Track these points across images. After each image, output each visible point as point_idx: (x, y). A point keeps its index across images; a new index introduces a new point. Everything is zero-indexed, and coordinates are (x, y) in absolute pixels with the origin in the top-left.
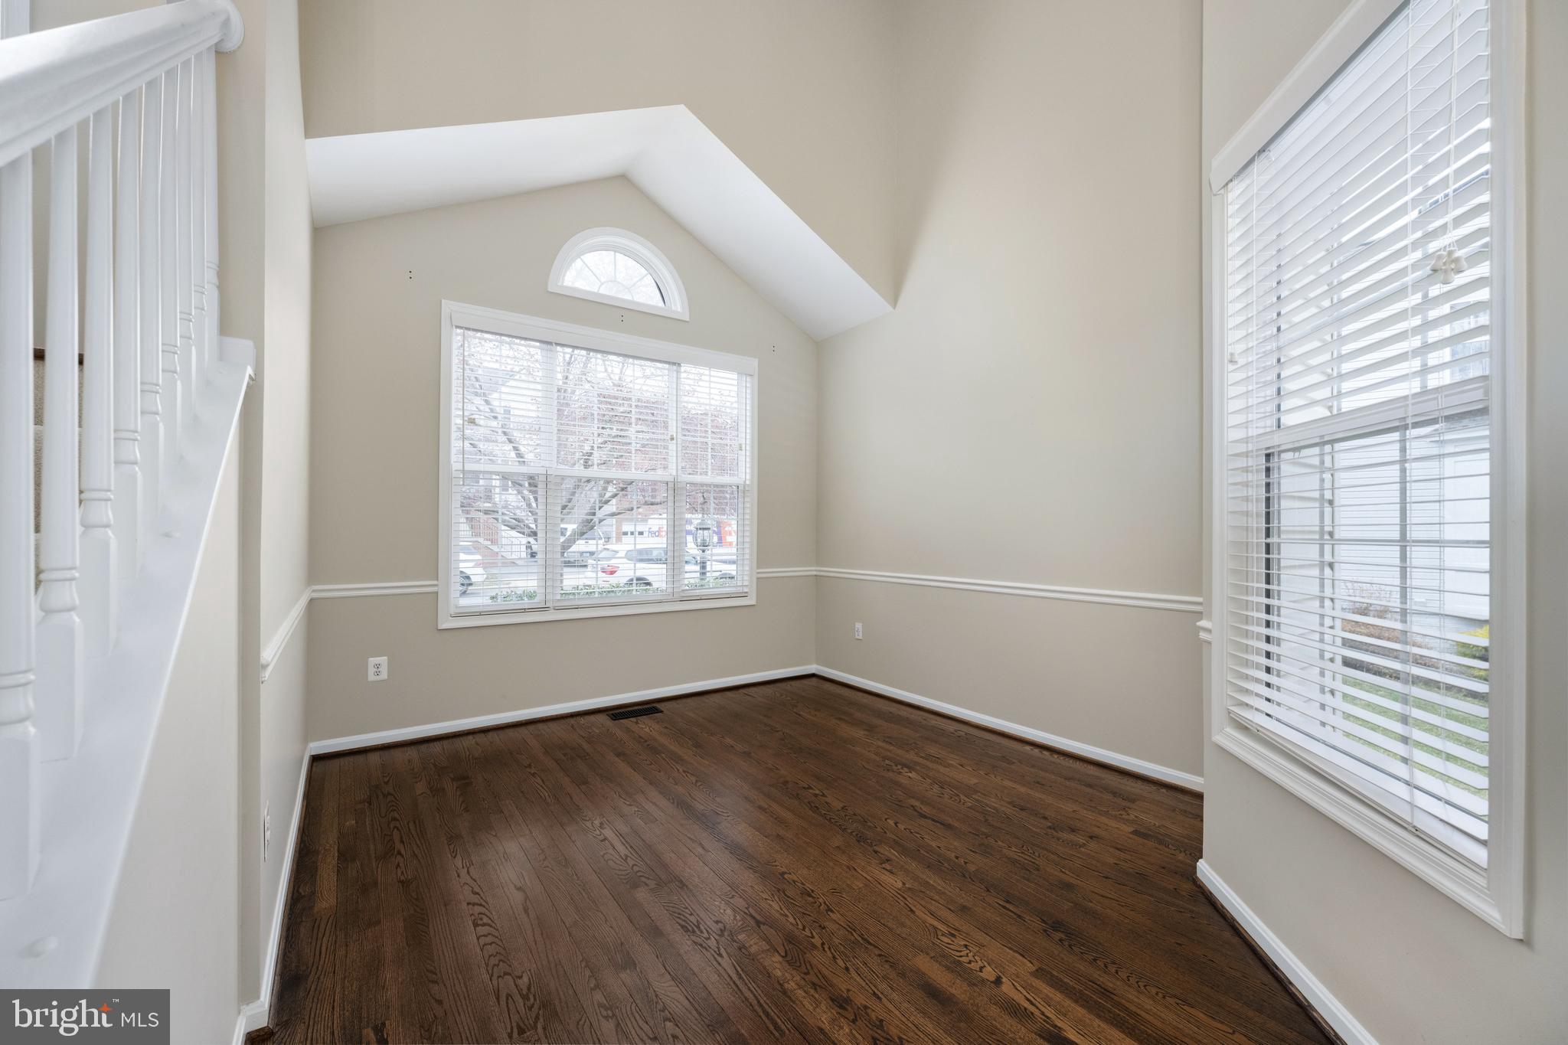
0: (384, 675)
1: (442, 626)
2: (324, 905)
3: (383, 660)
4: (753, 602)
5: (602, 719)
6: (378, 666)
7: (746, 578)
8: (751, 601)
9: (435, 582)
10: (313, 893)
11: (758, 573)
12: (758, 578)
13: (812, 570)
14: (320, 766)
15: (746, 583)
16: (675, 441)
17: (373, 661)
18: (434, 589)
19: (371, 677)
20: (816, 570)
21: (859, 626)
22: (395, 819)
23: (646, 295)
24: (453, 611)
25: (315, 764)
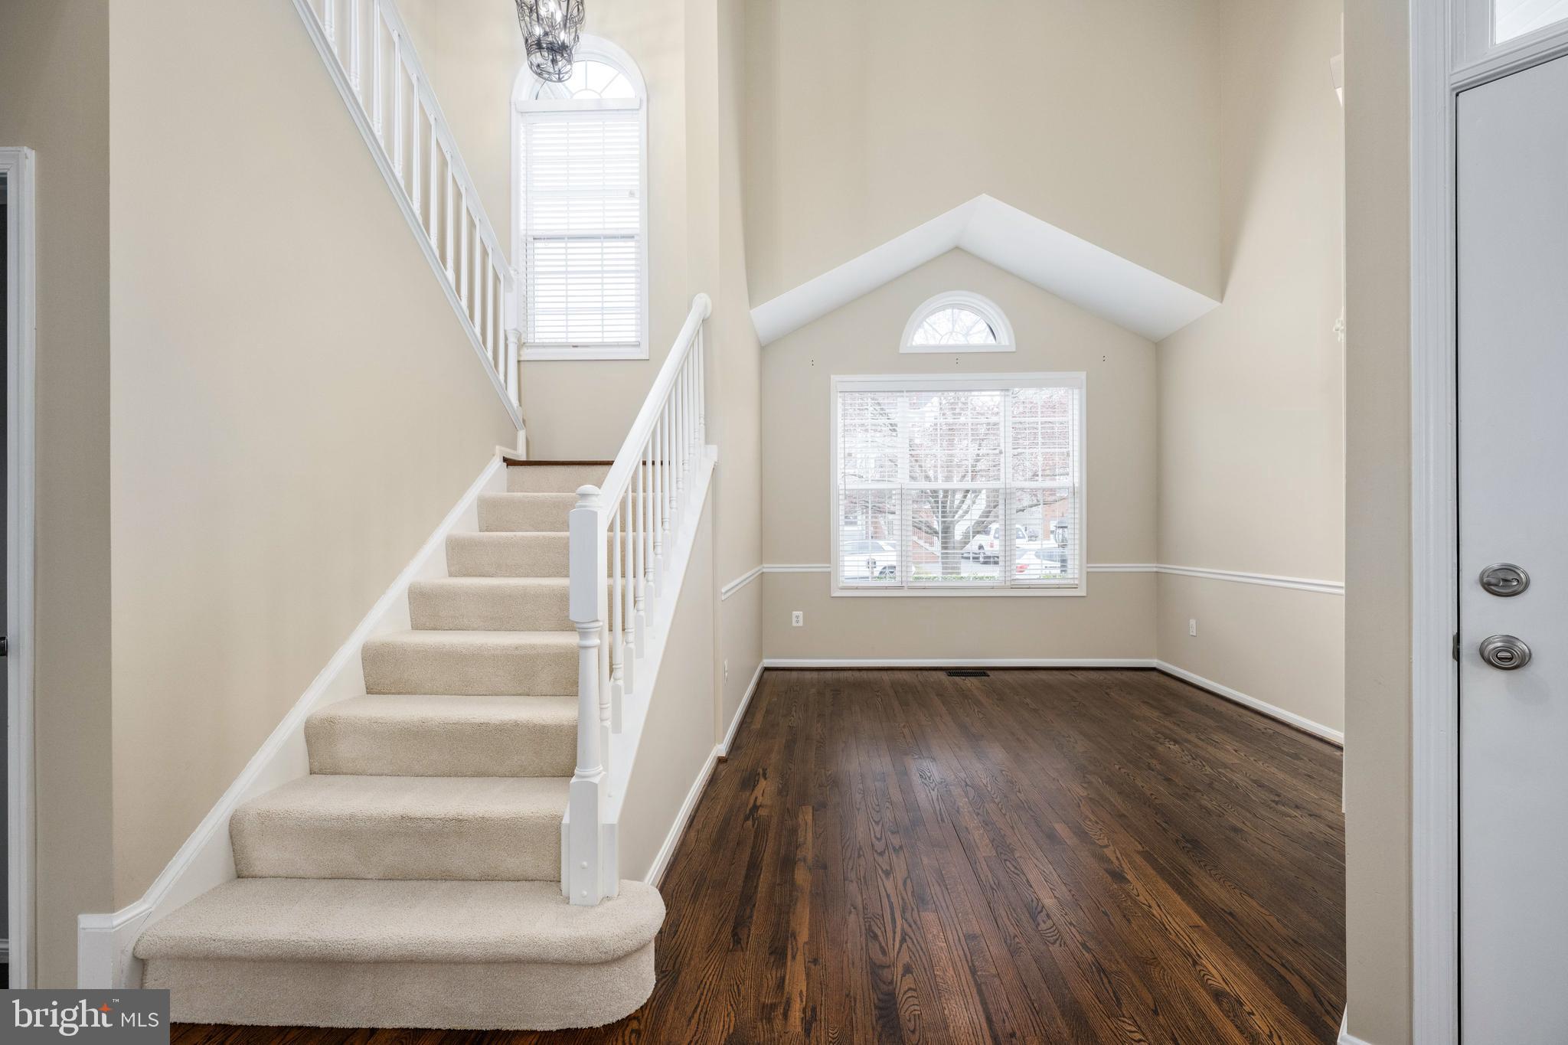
0: (801, 624)
1: (834, 594)
2: (755, 727)
3: (800, 613)
4: (1084, 594)
5: (942, 676)
6: (798, 617)
7: (1076, 571)
8: (1082, 592)
9: (828, 565)
10: (752, 722)
11: (1088, 567)
12: (1088, 573)
13: (1152, 567)
14: (767, 674)
15: (1076, 576)
16: (1003, 455)
17: (795, 613)
18: (829, 569)
19: (794, 624)
20: (1156, 567)
21: (1193, 622)
22: (795, 702)
23: (980, 338)
24: (841, 585)
25: (765, 673)
